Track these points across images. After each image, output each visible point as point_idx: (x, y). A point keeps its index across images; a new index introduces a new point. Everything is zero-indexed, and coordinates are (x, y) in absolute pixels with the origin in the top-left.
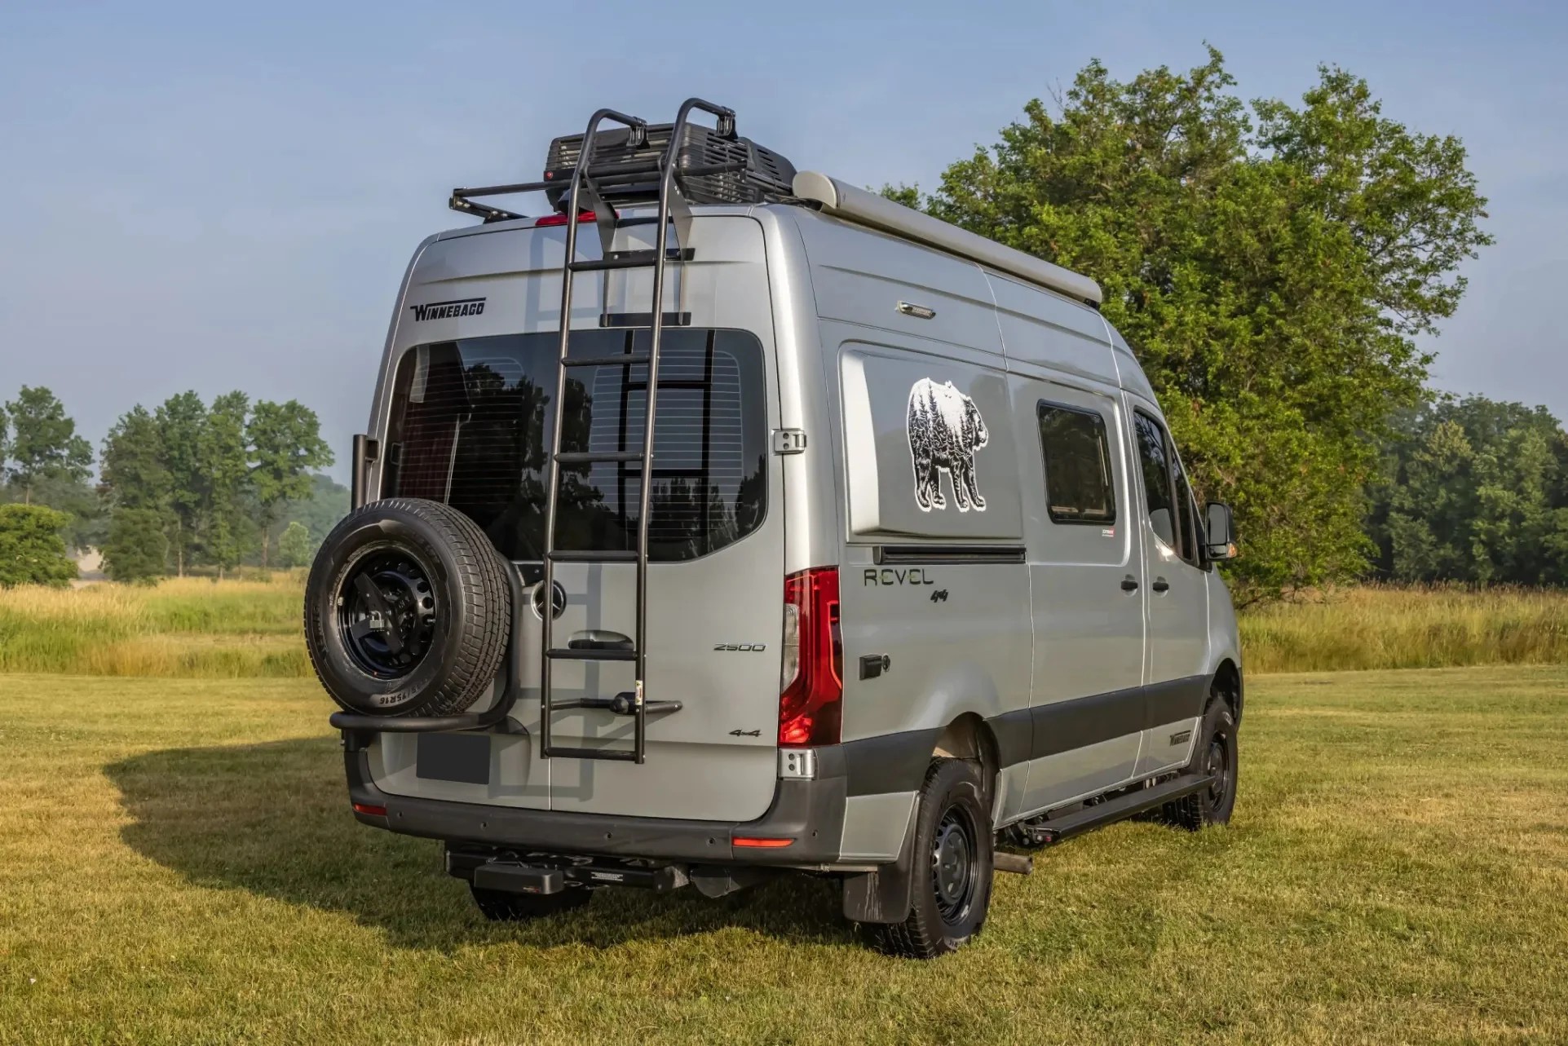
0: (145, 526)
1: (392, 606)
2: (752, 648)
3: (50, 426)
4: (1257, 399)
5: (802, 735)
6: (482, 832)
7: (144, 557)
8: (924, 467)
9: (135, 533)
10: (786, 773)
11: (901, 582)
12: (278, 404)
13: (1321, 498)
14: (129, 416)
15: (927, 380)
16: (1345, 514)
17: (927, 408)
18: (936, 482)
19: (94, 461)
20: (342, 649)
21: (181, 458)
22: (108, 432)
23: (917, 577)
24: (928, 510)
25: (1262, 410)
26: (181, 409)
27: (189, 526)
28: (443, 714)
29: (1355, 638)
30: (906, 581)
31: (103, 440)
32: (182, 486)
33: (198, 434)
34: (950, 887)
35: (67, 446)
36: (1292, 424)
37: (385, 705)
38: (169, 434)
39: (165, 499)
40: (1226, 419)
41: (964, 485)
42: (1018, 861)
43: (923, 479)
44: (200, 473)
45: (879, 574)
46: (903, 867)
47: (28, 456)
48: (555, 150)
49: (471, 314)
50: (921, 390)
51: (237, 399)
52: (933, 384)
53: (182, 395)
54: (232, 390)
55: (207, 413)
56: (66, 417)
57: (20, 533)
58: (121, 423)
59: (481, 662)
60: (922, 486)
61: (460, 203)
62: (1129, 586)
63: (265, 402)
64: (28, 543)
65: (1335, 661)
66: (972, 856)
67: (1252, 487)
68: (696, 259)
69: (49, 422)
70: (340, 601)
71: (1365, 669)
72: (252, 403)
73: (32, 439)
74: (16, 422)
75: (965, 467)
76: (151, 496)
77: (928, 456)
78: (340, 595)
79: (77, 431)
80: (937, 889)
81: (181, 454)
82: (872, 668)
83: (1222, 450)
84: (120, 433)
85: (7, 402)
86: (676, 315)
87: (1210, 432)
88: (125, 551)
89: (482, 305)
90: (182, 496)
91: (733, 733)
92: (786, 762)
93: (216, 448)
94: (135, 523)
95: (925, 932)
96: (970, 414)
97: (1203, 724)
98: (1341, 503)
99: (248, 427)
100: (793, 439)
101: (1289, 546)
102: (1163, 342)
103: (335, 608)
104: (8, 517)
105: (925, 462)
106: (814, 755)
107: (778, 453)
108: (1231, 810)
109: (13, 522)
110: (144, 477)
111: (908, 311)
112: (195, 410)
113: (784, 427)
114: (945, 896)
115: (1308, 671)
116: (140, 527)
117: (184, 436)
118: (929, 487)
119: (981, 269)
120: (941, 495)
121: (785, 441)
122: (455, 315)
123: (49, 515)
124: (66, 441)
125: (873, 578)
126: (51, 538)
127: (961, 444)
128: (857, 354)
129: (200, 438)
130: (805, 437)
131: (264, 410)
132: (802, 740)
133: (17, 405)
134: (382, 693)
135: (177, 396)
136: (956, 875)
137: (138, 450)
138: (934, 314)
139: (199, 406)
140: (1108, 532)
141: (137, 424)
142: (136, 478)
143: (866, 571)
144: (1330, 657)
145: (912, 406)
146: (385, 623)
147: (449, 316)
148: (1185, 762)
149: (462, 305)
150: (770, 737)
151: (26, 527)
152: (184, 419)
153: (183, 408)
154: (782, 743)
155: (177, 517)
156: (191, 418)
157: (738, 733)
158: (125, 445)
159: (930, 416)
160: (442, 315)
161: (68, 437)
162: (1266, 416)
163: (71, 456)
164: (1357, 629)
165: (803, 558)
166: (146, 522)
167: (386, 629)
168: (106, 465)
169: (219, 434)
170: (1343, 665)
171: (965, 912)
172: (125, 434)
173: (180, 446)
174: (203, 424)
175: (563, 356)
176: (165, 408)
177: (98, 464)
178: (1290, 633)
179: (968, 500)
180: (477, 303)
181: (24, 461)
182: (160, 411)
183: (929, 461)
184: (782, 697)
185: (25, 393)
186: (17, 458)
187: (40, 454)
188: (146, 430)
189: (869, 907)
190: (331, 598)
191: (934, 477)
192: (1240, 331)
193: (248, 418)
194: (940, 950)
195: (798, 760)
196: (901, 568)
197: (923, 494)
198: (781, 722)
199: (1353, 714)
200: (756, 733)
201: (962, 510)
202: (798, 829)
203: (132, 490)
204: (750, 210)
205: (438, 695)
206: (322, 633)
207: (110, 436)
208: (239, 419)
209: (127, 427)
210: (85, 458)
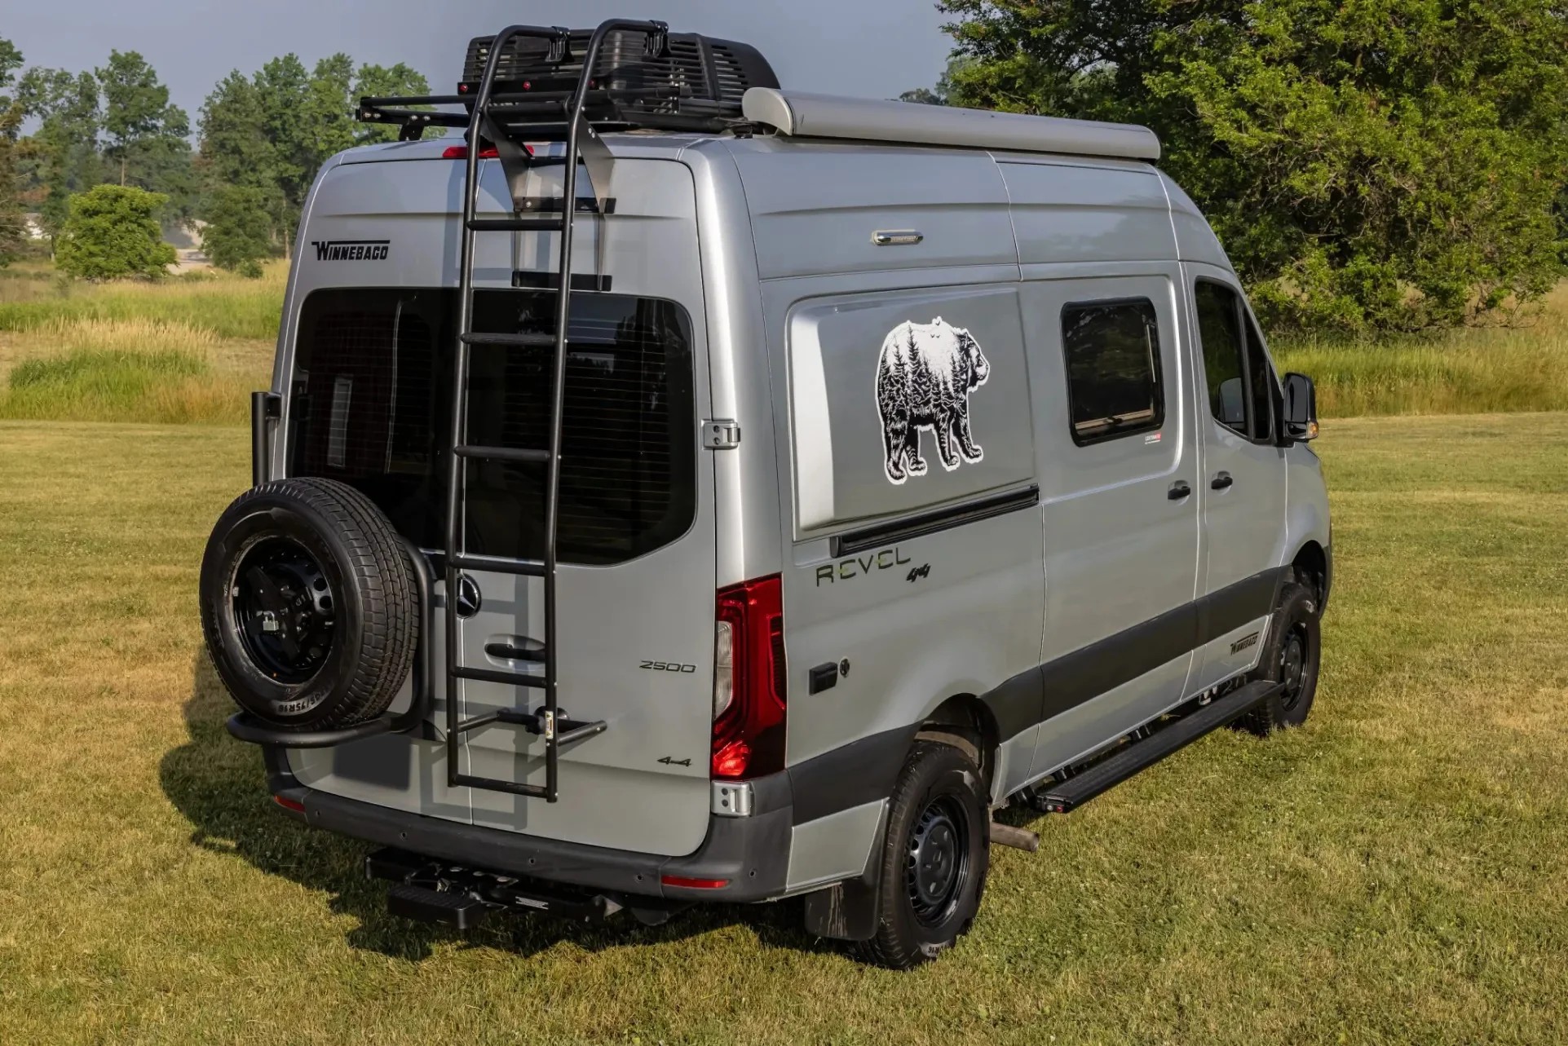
0: (246, 205)
1: (290, 603)
2: (680, 668)
3: (141, 95)
4: (1444, 94)
5: (737, 767)
6: (401, 840)
7: (246, 238)
8: (897, 433)
9: (237, 213)
10: (720, 809)
11: (866, 570)
12: (385, 68)
13: (1512, 209)
14: (226, 82)
15: (908, 322)
16: (1538, 226)
17: (906, 359)
18: (915, 445)
19: (192, 132)
20: (240, 645)
21: (284, 130)
22: (204, 101)
23: (889, 559)
24: (902, 482)
25: (1450, 106)
26: (280, 74)
27: (295, 201)
28: (346, 726)
29: (1537, 374)
30: (874, 567)
31: (200, 110)
32: (287, 159)
33: (300, 102)
34: (932, 888)
35: (161, 115)
36: (1485, 122)
37: (284, 713)
38: (269, 101)
39: (268, 174)
40: (1407, 119)
41: (953, 438)
42: (1021, 837)
43: (896, 447)
44: (304, 144)
45: (836, 567)
46: (869, 881)
47: (121, 127)
48: (475, 53)
49: (375, 258)
50: (896, 341)
51: (341, 63)
52: (914, 326)
53: (281, 58)
54: (335, 53)
55: (309, 78)
56: (160, 84)
57: (113, 216)
58: (218, 91)
59: (384, 672)
60: (894, 457)
61: (368, 115)
62: (1179, 492)
63: (371, 65)
64: (122, 227)
65: (1511, 404)
66: (962, 848)
67: (1435, 195)
68: (618, 211)
69: (142, 90)
70: (235, 591)
71: (1547, 409)
72: (356, 67)
73: (125, 108)
74: (107, 90)
75: (955, 416)
76: (253, 170)
77: (903, 418)
78: (235, 585)
79: (172, 100)
80: (914, 892)
81: (284, 123)
82: (823, 679)
83: (1401, 156)
84: (218, 101)
85: (97, 69)
86: (595, 278)
87: (1386, 135)
88: (227, 232)
89: (386, 249)
90: (286, 170)
91: (661, 761)
92: (719, 796)
93: (320, 117)
94: (237, 202)
95: (898, 945)
96: (965, 351)
97: (1274, 622)
98: (1534, 214)
99: (353, 93)
100: (725, 432)
101: (1472, 264)
102: (1338, 29)
103: (231, 599)
104: (100, 199)
105: (899, 426)
106: (751, 788)
107: (708, 448)
108: (1309, 704)
109: (105, 205)
110: (244, 149)
111: (886, 242)
112: (296, 75)
113: (715, 417)
114: (925, 898)
115: (1482, 411)
116: (241, 206)
117: (287, 104)
118: (904, 454)
119: (993, 157)
120: (920, 459)
121: (716, 435)
122: (358, 258)
123: (142, 197)
124: (161, 111)
125: (829, 575)
126: (145, 222)
127: (951, 389)
128: (810, 314)
129: (302, 106)
130: (739, 430)
131: (370, 74)
132: (737, 773)
133: (108, 71)
134: (281, 700)
135: (277, 60)
136: (940, 872)
137: (237, 120)
138: (920, 238)
139: (299, 71)
140: (1152, 438)
141: (235, 92)
142: (236, 151)
143: (818, 570)
144: (1507, 396)
145: (884, 362)
146: (280, 625)
147: (351, 258)
148: (1252, 664)
149: (366, 246)
150: (701, 768)
151: (119, 210)
152: (285, 85)
153: (284, 72)
154: (716, 775)
155: (282, 193)
156: (292, 84)
157: (667, 761)
158: (222, 114)
159: (908, 368)
160: (344, 256)
161: (163, 107)
162: (1454, 114)
163: (166, 128)
164: (1541, 363)
165: (738, 568)
166: (248, 201)
167: (280, 631)
168: (203, 137)
169: (322, 101)
170: (1523, 406)
171: (953, 908)
172: (222, 102)
173: (281, 115)
174: (306, 90)
175: (463, 331)
176: (264, 72)
177: (196, 135)
178: (1466, 369)
179: (958, 455)
180: (381, 245)
181: (118, 133)
182: (258, 77)
183: (905, 423)
184: (714, 724)
185: (115, 58)
186: (111, 129)
187: (134, 125)
188: (244, 98)
189: (833, 921)
190: (225, 587)
191: (911, 439)
192: (1428, 15)
193: (353, 83)
194: (918, 960)
195: (732, 795)
196: (865, 555)
197: (896, 465)
198: (714, 750)
199: (1511, 498)
200: (687, 763)
201: (949, 469)
202: (731, 869)
203: (233, 163)
204: (680, 153)
205: (338, 708)
206: (217, 626)
207: (207, 105)
208: (344, 84)
209: (225, 95)
210: (182, 129)
